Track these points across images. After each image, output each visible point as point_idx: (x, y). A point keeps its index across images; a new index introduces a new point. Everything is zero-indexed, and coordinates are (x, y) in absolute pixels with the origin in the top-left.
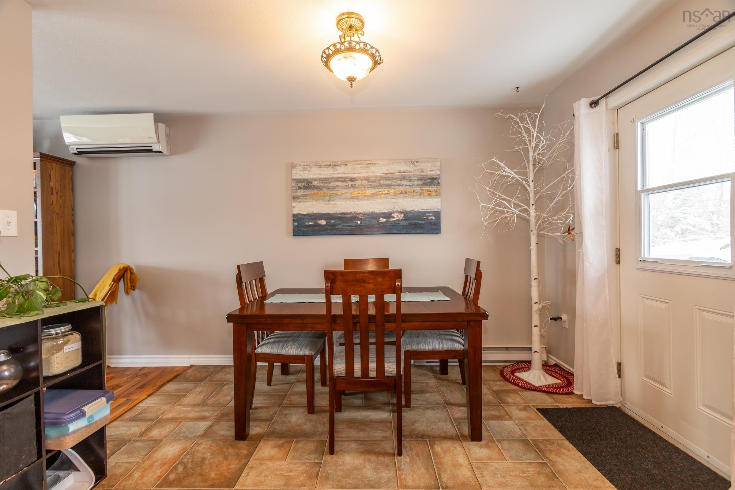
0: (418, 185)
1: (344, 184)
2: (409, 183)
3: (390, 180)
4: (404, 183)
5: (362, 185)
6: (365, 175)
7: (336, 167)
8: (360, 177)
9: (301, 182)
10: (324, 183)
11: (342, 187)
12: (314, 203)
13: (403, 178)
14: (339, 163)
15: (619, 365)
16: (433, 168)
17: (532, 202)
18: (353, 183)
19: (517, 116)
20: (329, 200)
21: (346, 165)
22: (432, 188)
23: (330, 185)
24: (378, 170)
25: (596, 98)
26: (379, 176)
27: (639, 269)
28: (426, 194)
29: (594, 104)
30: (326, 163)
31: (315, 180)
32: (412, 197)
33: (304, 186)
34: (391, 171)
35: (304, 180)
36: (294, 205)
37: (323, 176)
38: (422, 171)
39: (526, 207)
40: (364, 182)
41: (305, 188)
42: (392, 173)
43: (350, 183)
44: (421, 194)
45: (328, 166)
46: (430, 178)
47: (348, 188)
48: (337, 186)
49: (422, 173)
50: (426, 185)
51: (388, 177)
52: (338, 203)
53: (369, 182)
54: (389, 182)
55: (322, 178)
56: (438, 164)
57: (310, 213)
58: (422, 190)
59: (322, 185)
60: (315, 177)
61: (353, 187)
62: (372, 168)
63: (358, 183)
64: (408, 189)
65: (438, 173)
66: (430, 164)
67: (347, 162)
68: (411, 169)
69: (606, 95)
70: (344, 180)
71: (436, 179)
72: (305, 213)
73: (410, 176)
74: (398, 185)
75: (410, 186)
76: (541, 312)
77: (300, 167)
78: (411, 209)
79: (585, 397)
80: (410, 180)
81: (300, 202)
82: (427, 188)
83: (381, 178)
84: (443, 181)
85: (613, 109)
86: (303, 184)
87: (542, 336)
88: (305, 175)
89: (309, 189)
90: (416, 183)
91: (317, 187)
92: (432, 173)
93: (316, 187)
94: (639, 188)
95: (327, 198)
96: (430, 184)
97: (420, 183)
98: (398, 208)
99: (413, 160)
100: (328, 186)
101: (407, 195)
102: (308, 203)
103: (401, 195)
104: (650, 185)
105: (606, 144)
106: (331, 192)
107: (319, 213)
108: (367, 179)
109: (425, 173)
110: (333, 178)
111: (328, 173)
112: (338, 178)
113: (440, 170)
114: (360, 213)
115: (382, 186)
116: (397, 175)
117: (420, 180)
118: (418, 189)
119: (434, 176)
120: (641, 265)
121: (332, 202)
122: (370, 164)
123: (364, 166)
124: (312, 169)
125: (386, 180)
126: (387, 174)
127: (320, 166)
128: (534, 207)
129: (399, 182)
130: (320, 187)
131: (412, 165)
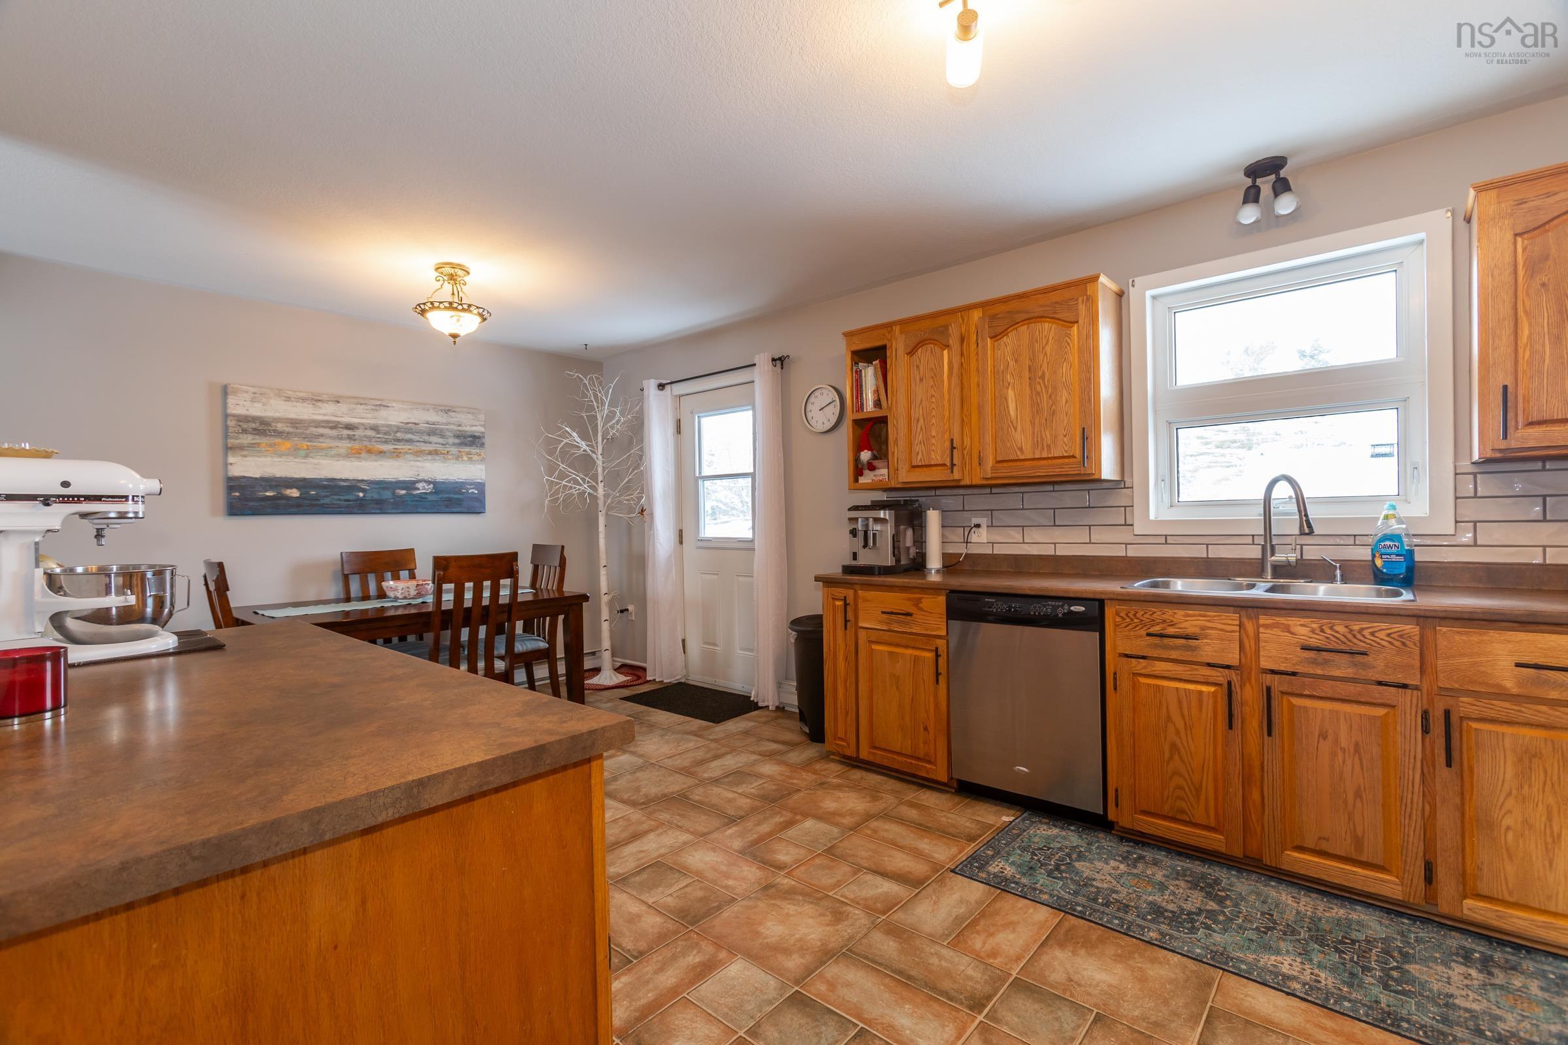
0: (454, 444)
1: (334, 433)
2: (441, 440)
3: (412, 433)
4: (434, 439)
5: (366, 436)
6: (372, 422)
7: (320, 404)
8: (363, 424)
9: (248, 421)
10: (297, 428)
11: (330, 437)
12: (276, 459)
13: (432, 432)
14: (325, 397)
15: (684, 641)
16: (477, 423)
17: (600, 478)
18: (350, 432)
19: (585, 377)
20: (306, 456)
21: (338, 402)
22: (474, 450)
23: (308, 432)
24: (394, 417)
25: (664, 382)
26: (395, 425)
27: (698, 548)
28: (465, 458)
29: (661, 387)
30: (301, 395)
31: (278, 420)
32: (445, 460)
33: (255, 429)
34: (414, 421)
35: (254, 419)
36: (231, 459)
37: (293, 416)
38: (460, 425)
39: (594, 484)
40: (370, 433)
41: (256, 432)
42: (415, 424)
43: (346, 432)
44: (458, 458)
45: (304, 400)
46: (471, 436)
47: (341, 439)
48: (322, 435)
49: (460, 428)
50: (466, 445)
51: (408, 428)
52: (321, 461)
53: (378, 433)
54: (410, 436)
55: (292, 419)
56: (482, 417)
57: (266, 475)
58: (460, 452)
59: (291, 430)
60: (277, 415)
61: (350, 438)
62: (383, 413)
63: (358, 433)
64: (440, 448)
65: (482, 429)
66: (470, 416)
67: (341, 397)
68: (444, 421)
69: (671, 383)
70: (335, 426)
71: (479, 438)
72: (257, 476)
73: (442, 430)
74: (424, 442)
75: (443, 444)
76: (611, 604)
77: (245, 395)
78: (444, 477)
79: (657, 680)
80: (442, 436)
81: (245, 456)
82: (467, 449)
83: (398, 429)
84: (487, 441)
85: (676, 396)
86: (253, 425)
87: (612, 632)
88: (256, 410)
89: (266, 435)
90: (451, 441)
91: (281, 433)
92: (474, 428)
93: (279, 434)
94: (697, 475)
95: (303, 453)
96: (471, 444)
97: (457, 441)
98: (423, 476)
99: (447, 408)
100: (303, 433)
101: (437, 458)
102: (263, 459)
103: (430, 457)
104: (706, 472)
105: (671, 429)
106: (309, 444)
107: (286, 478)
108: (375, 428)
109: (464, 428)
110: (313, 421)
111: (304, 412)
112: (322, 421)
113: (483, 426)
114: (362, 481)
115: (399, 440)
116: (423, 426)
117: (458, 437)
118: (454, 450)
119: (476, 434)
120: (700, 544)
121: (311, 460)
122: (380, 405)
123: (369, 407)
124: (272, 401)
125: (406, 433)
126: (407, 423)
127: (288, 399)
128: (603, 483)
129: (426, 438)
130: (288, 433)
131: (445, 415)
